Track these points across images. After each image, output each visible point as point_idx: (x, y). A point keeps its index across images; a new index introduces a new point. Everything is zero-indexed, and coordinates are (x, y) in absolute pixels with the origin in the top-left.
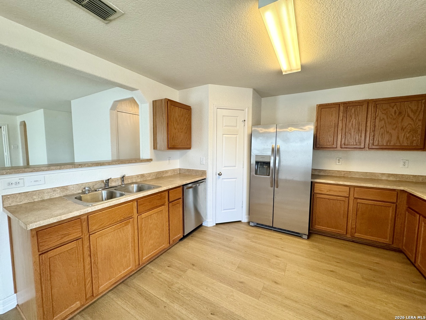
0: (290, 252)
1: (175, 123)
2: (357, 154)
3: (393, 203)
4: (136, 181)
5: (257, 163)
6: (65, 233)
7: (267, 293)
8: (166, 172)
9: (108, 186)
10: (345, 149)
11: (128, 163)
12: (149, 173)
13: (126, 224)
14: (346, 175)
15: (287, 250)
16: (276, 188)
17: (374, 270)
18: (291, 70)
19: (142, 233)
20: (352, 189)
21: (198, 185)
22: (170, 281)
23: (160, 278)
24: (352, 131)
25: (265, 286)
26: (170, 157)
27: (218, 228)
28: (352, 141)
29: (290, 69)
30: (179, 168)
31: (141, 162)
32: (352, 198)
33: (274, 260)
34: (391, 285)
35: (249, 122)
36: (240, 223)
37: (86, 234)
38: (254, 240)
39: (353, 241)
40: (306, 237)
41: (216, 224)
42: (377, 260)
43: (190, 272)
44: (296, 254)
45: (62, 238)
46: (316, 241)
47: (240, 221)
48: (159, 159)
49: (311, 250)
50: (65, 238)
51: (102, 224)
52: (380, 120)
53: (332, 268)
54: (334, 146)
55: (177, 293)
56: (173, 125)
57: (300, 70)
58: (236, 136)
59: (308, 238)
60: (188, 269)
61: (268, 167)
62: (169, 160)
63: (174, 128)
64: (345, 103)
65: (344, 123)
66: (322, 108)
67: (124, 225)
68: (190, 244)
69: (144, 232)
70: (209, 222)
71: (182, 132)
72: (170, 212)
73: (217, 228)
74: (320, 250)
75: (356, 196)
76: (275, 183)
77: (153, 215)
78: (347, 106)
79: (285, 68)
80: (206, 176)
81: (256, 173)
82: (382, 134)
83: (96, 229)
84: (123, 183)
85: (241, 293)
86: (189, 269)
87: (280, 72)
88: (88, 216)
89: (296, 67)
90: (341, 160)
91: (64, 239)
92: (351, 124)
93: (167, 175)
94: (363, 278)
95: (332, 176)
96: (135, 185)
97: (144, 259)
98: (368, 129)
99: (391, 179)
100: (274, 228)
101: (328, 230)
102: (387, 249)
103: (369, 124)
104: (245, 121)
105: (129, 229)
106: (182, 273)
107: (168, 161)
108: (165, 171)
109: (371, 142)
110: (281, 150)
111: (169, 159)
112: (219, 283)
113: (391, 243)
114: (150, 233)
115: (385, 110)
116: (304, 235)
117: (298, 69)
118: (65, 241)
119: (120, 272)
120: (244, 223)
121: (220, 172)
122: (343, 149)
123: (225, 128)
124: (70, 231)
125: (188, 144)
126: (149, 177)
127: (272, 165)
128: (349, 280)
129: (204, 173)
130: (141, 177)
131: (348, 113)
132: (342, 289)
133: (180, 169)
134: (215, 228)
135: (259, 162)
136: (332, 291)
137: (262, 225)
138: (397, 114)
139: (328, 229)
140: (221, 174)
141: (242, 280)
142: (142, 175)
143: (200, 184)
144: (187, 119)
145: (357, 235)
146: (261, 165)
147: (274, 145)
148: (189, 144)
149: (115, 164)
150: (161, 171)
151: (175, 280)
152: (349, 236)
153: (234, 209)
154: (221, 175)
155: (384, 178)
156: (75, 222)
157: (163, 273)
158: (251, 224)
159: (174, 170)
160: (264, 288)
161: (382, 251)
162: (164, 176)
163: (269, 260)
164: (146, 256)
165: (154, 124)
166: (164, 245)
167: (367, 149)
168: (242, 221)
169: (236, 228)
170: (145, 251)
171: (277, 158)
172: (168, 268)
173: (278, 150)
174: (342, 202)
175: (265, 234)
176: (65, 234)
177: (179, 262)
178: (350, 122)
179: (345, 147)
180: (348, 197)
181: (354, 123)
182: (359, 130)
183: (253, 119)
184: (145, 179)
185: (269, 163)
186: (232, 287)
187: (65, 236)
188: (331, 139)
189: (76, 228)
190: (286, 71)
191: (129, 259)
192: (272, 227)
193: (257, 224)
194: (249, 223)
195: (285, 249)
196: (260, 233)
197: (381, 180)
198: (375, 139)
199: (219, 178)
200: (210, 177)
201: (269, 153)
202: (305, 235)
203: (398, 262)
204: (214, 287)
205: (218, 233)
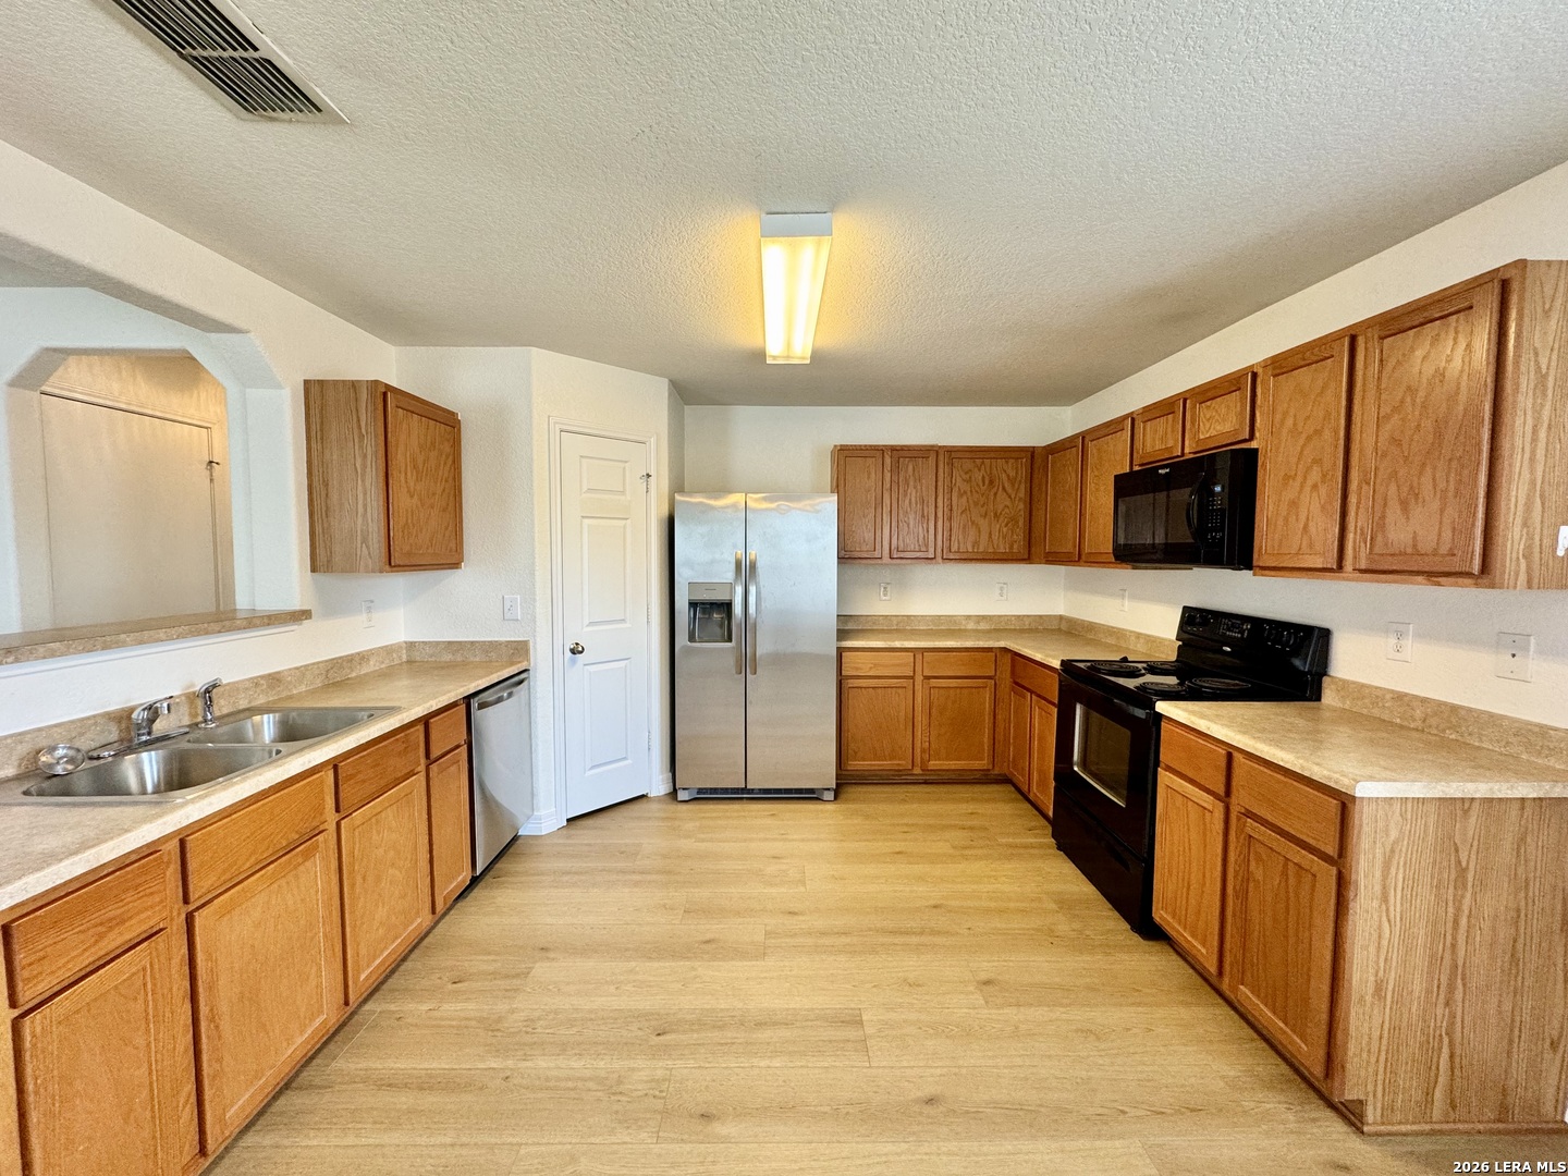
0: (803, 840)
1: (409, 474)
2: (922, 572)
3: (990, 678)
4: (250, 702)
5: (693, 605)
6: (111, 914)
7: (779, 940)
8: (362, 657)
9: (149, 734)
10: (899, 561)
11: (220, 632)
12: (297, 668)
13: (307, 855)
14: (901, 627)
15: (795, 837)
16: (751, 673)
17: (971, 828)
18: (788, 357)
19: (353, 886)
20: (919, 656)
21: (505, 695)
22: (485, 1015)
23: (443, 1023)
24: (912, 516)
25: (768, 928)
26: (372, 602)
27: (581, 832)
28: (911, 542)
29: (786, 354)
30: (403, 640)
31: (269, 624)
32: (919, 678)
33: (772, 869)
34: (999, 845)
35: (660, 483)
36: (644, 800)
37: (175, 914)
38: (702, 836)
39: (926, 783)
40: (829, 796)
41: (568, 820)
42: (971, 807)
43: (541, 970)
44: (817, 840)
45: (101, 936)
46: (854, 801)
47: (643, 796)
48: (333, 609)
49: (849, 821)
50: (111, 935)
51: (231, 866)
52: (961, 495)
53: (899, 846)
54: (877, 554)
55: (527, 1033)
56: (403, 479)
57: (808, 362)
58: (624, 522)
59: (836, 798)
60: (531, 965)
61: (724, 615)
62: (369, 610)
63: (409, 491)
64: (894, 449)
65: (894, 496)
66: (847, 457)
67: (300, 860)
68: (500, 899)
69: (359, 879)
70: (543, 818)
71: (432, 508)
72: (433, 795)
73: (573, 832)
74: (867, 817)
75: (927, 673)
76: (746, 664)
77: (383, 814)
78: (900, 455)
79: (775, 350)
80: (528, 660)
81: (692, 638)
82: (964, 528)
83: (212, 885)
84: (209, 717)
85: (715, 963)
86: (537, 965)
87: (760, 355)
88: (182, 843)
89: (801, 352)
90: (889, 587)
91: (106, 941)
92: (907, 502)
93: (365, 670)
94: (954, 848)
95: (872, 630)
96: (266, 716)
97: (363, 977)
98: (940, 514)
99: (983, 626)
100: (752, 791)
101: (876, 768)
102: (986, 783)
103: (940, 504)
104: (649, 476)
105: (316, 872)
106: (516, 982)
107: (364, 617)
108: (358, 654)
109: (946, 544)
110: (758, 565)
111: (370, 606)
112: (648, 964)
113: (990, 767)
114: (378, 879)
115: (966, 473)
116: (826, 792)
117: (804, 358)
118: (111, 947)
119: (289, 1041)
120: (658, 799)
121: (577, 644)
122: (895, 561)
123: (589, 495)
124: (129, 903)
125: (451, 551)
126: (301, 682)
127: (738, 609)
128: (934, 859)
129: (520, 649)
130: (271, 687)
131: (902, 474)
132: (921, 879)
133: (411, 645)
134: (565, 832)
135: (696, 604)
136: (908, 889)
137: (714, 791)
138: (987, 482)
139: (874, 765)
140: (580, 649)
141: (708, 936)
142: (273, 679)
143: (514, 690)
144: (447, 457)
145: (934, 764)
146: (704, 611)
147: (739, 552)
148: (454, 548)
149: (164, 638)
150: (340, 658)
151: (502, 1007)
152: (917, 771)
153: (625, 758)
154: (581, 652)
155: (971, 626)
156: (144, 866)
157: (446, 1006)
158: (682, 795)
159: (389, 650)
160: (768, 934)
161: (978, 788)
162: (354, 675)
163: (760, 870)
164: (368, 966)
165: (315, 472)
166: (419, 920)
167: (940, 560)
168: (651, 795)
169: (639, 818)
170: (363, 951)
171: (752, 590)
172: (455, 985)
173: (753, 566)
174: (900, 691)
175: (728, 814)
176: (110, 920)
177: (485, 958)
178: (905, 495)
179: (898, 556)
180: (912, 678)
181: (913, 499)
182: (923, 516)
183: (670, 470)
184: (284, 695)
185: (727, 607)
186: (688, 959)
187: (111, 929)
188: (869, 536)
189: (148, 891)
190: (774, 358)
191: (319, 985)
192: (745, 790)
193: (700, 791)
194: (673, 794)
195: (790, 837)
196: (714, 815)
197: (965, 630)
198: (953, 539)
199: (573, 662)
200: (542, 662)
201: (729, 576)
202: (829, 789)
203: (1004, 801)
204: (639, 977)
205: (586, 845)
